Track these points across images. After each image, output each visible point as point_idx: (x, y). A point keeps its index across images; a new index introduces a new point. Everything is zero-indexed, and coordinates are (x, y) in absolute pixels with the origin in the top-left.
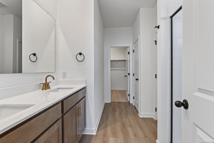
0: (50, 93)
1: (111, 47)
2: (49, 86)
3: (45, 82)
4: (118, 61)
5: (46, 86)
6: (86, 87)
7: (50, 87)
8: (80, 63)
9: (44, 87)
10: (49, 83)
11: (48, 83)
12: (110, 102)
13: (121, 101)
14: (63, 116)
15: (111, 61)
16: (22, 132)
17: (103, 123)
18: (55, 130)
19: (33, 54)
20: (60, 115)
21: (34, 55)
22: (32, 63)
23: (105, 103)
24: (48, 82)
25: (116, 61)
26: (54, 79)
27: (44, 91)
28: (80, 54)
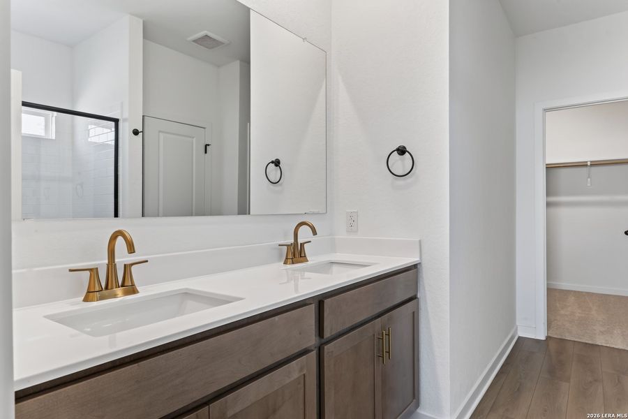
0: (307, 274)
1: (546, 110)
2: (303, 255)
3: (292, 241)
4: (595, 164)
5: (296, 254)
6: (420, 263)
7: (305, 256)
8: (401, 182)
9: (290, 256)
10: (305, 245)
11: (301, 244)
12: (543, 338)
13: (600, 341)
14: (322, 344)
15: (550, 168)
16: (198, 358)
17: (492, 409)
18: (292, 379)
19: (272, 162)
20: (312, 340)
21: (277, 163)
22: (271, 186)
23: (519, 337)
24: (300, 241)
25: (583, 165)
26: (315, 233)
27: (289, 266)
28: (402, 151)
